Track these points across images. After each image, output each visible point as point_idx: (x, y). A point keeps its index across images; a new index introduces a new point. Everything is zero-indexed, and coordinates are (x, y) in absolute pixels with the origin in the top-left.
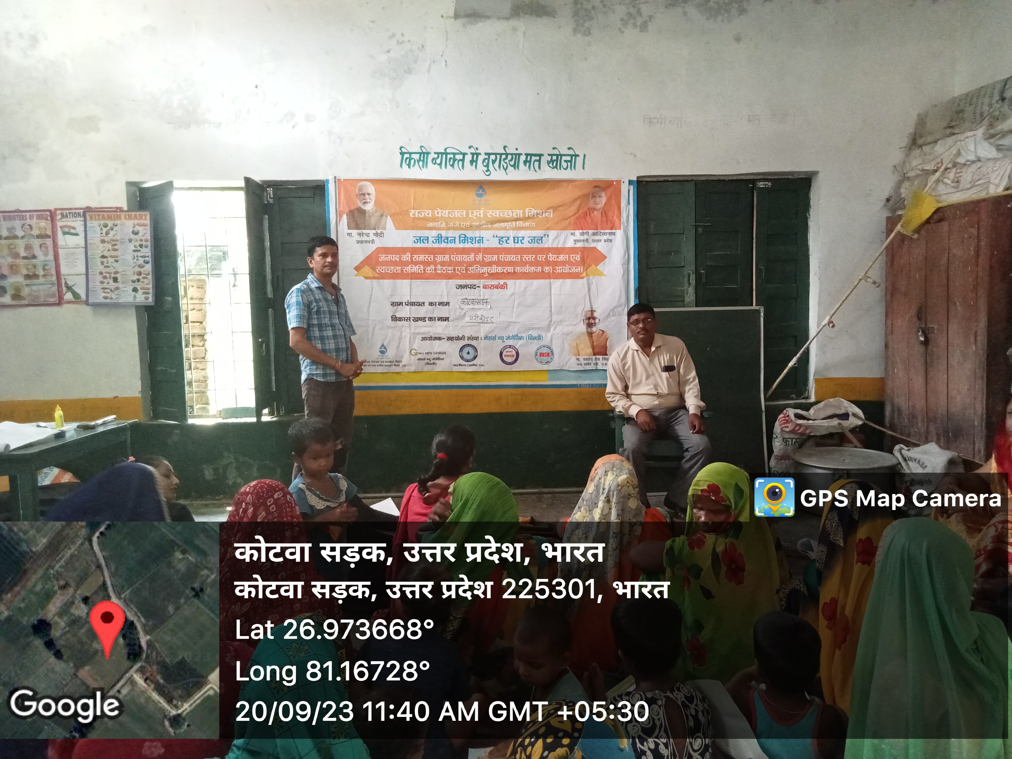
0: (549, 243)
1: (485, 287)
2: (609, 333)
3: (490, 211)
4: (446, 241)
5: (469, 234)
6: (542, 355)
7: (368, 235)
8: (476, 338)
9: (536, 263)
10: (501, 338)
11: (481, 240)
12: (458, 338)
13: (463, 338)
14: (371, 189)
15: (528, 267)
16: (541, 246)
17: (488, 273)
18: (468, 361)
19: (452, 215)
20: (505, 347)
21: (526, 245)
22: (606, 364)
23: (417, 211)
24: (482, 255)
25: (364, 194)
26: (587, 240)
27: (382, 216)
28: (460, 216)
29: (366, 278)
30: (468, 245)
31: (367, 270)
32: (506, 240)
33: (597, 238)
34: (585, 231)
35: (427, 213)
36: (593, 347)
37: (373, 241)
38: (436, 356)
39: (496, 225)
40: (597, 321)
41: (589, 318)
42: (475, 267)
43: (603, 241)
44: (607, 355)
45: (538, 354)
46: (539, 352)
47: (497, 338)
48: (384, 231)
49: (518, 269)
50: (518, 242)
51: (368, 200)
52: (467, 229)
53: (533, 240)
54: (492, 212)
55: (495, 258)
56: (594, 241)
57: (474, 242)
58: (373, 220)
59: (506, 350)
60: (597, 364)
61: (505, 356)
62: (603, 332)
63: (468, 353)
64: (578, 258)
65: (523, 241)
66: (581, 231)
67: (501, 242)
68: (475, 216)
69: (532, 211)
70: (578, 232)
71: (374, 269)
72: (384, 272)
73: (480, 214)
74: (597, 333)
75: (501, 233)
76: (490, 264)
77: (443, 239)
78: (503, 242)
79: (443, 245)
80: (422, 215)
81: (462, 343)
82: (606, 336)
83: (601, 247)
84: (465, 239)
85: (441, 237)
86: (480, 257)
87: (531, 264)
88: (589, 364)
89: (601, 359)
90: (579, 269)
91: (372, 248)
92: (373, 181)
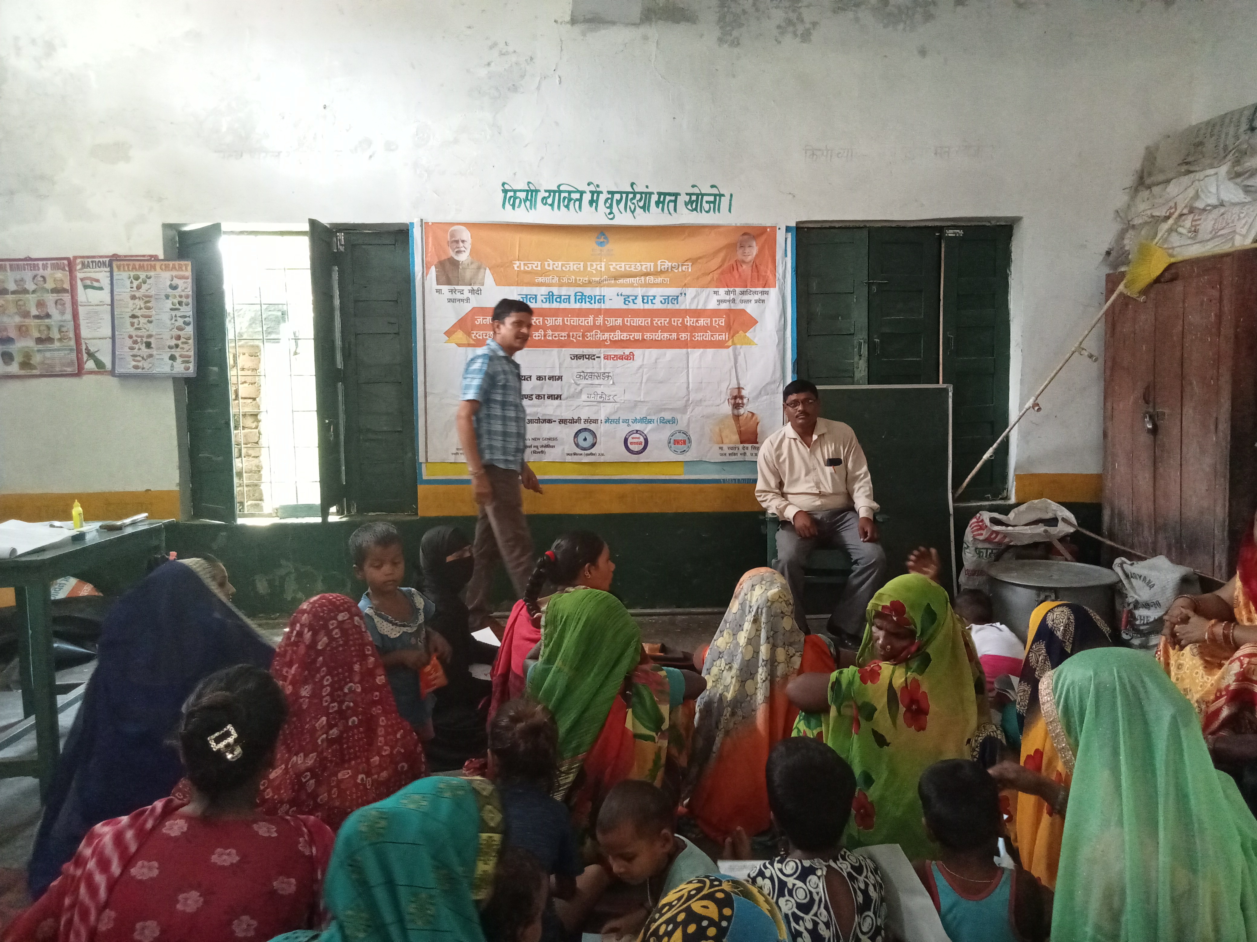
0: (686, 303)
1: (607, 357)
2: (760, 415)
3: (614, 264)
4: (558, 300)
5: (588, 291)
6: (677, 442)
7: (461, 292)
8: (595, 421)
9: (669, 329)
10: (626, 421)
11: (602, 299)
12: (573, 421)
13: (579, 420)
14: (466, 235)
15: (660, 334)
16: (677, 307)
17: (610, 340)
18: (585, 449)
19: (566, 268)
20: (631, 433)
21: (658, 305)
22: (756, 455)
23: (522, 263)
24: (604, 318)
25: (457, 242)
26: (734, 300)
27: (479, 268)
28: (575, 269)
29: (459, 345)
30: (586, 306)
31: (460, 335)
32: (633, 300)
33: (746, 297)
34: (731, 289)
35: (536, 265)
36: (740, 433)
37: (468, 300)
38: (546, 442)
39: (621, 281)
40: (745, 401)
41: (735, 398)
42: (594, 332)
43: (753, 302)
44: (757, 443)
45: (672, 441)
46: (673, 438)
47: (621, 421)
48: (481, 287)
49: (648, 336)
50: (648, 302)
51: (463, 249)
52: (584, 285)
53: (667, 299)
54: (616, 265)
55: (619, 321)
56: (742, 301)
57: (593, 302)
58: (468, 274)
59: (632, 436)
60: (745, 454)
61: (631, 443)
62: (753, 414)
63: (585, 439)
64: (722, 322)
65: (654, 301)
66: (726, 289)
67: (627, 302)
68: (596, 269)
69: (666, 264)
70: (722, 291)
71: (469, 334)
72: (481, 338)
73: (601, 267)
74: (745, 415)
75: (627, 291)
76: (613, 329)
77: (555, 297)
78: (629, 302)
79: (555, 305)
80: (528, 267)
81: (578, 427)
82: (756, 419)
83: (751, 309)
84: (582, 298)
85: (553, 295)
86: (600, 320)
87: (664, 329)
88: (735, 454)
89: (750, 448)
90: (724, 337)
91: (467, 307)
92: (470, 226)
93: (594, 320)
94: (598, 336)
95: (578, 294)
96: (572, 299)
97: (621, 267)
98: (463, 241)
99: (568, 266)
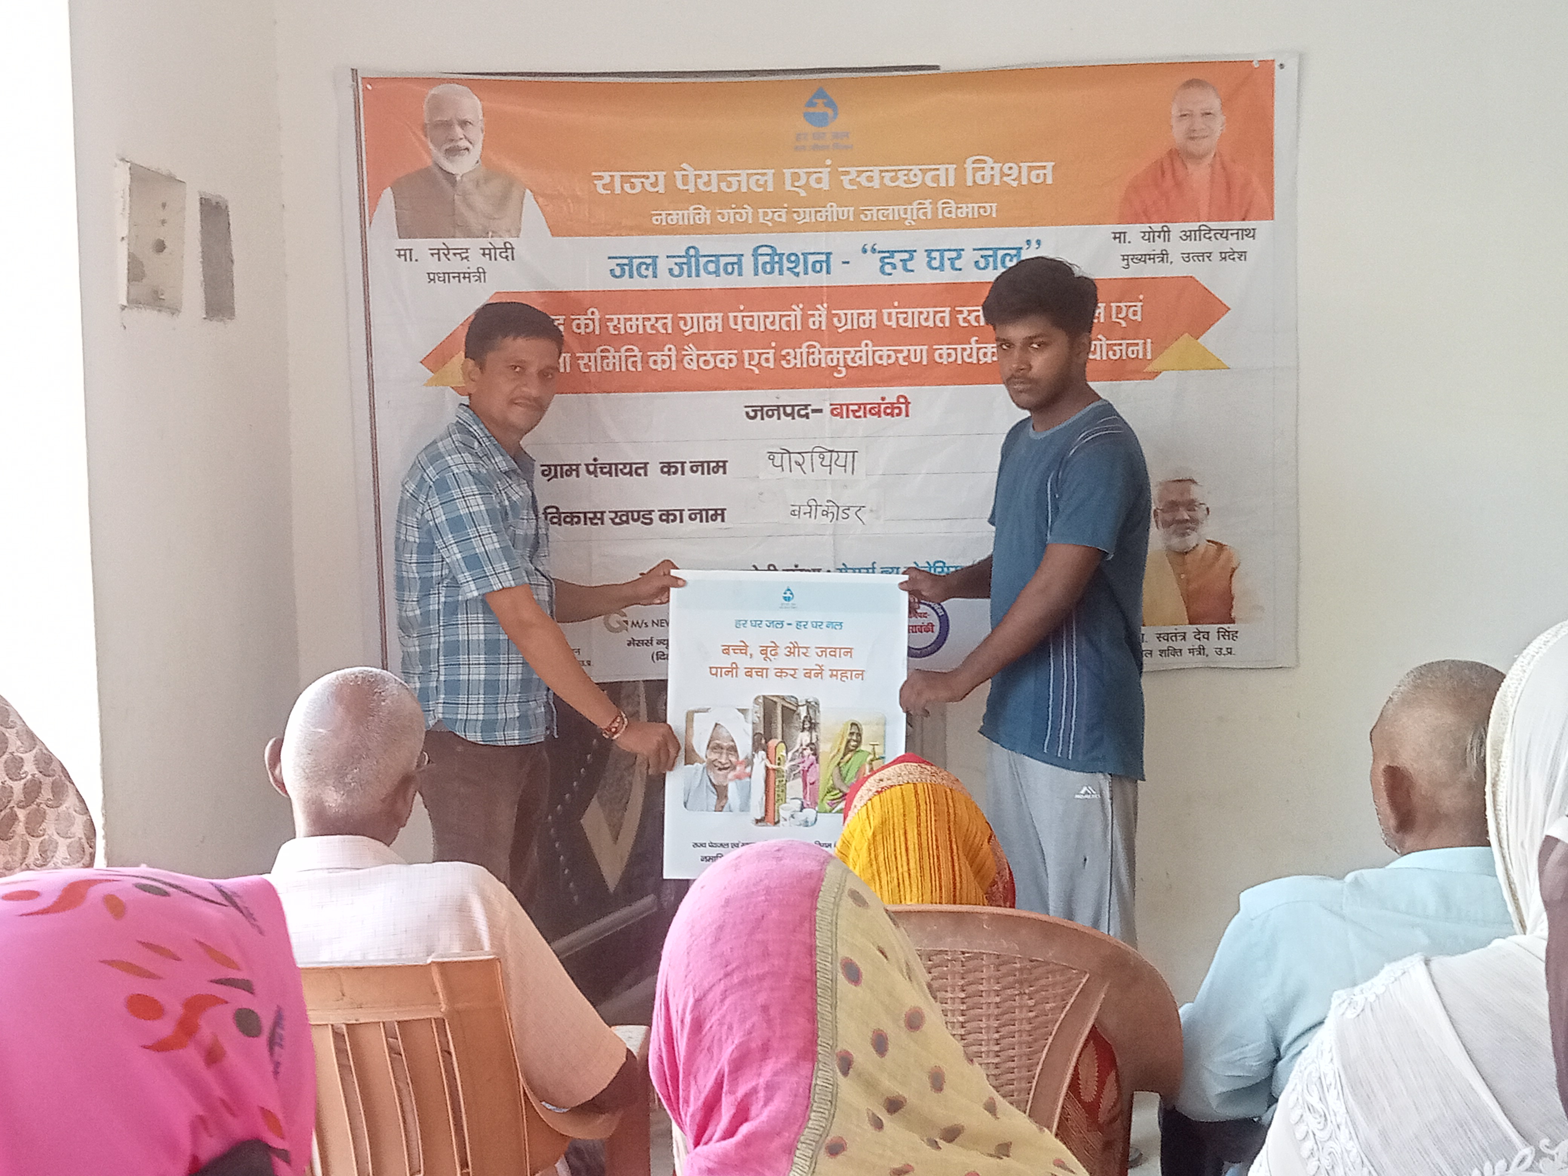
93: (805, 318)
94: (816, 356)
95: (761, 251)
96: (748, 263)
97: (870, 179)
98: (464, 123)
99: (733, 179)
